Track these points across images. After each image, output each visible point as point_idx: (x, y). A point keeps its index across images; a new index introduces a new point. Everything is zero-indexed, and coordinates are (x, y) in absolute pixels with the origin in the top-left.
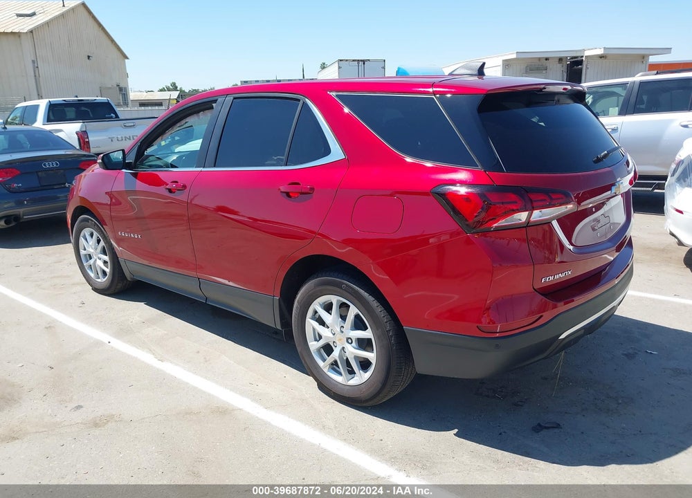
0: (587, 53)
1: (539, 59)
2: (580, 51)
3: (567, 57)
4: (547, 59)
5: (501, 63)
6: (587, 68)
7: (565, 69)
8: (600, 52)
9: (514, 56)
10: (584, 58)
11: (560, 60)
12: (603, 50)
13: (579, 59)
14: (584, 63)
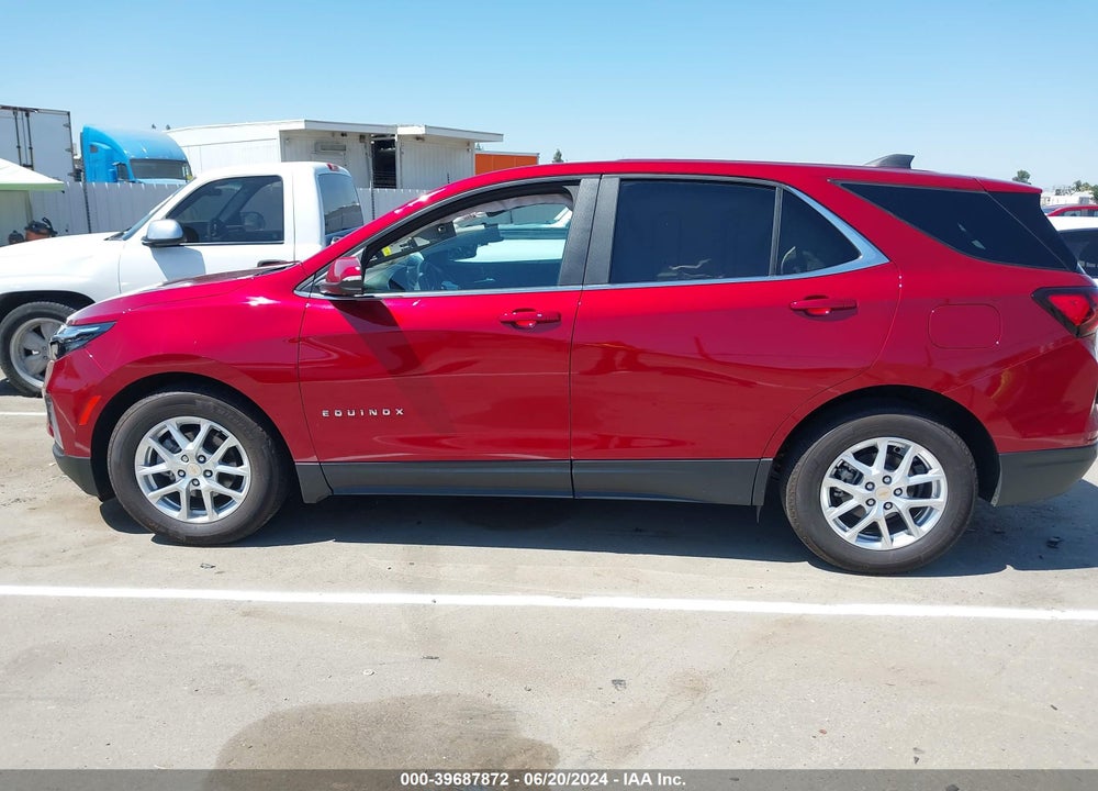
0: (401, 131)
1: (333, 133)
2: (392, 127)
3: (370, 134)
4: (343, 134)
5: (278, 135)
6: (402, 153)
7: (369, 151)
8: (420, 131)
9: (301, 126)
10: (396, 138)
11: (362, 137)
12: (424, 128)
13: (389, 138)
14: (398, 145)
